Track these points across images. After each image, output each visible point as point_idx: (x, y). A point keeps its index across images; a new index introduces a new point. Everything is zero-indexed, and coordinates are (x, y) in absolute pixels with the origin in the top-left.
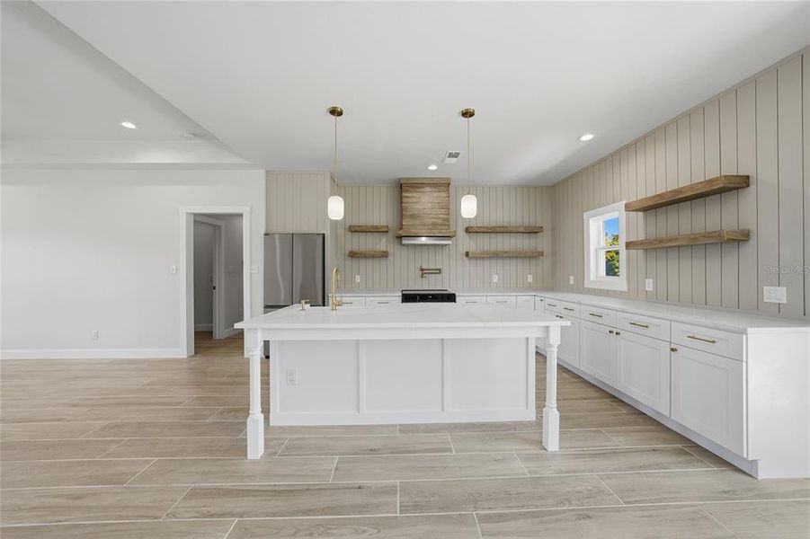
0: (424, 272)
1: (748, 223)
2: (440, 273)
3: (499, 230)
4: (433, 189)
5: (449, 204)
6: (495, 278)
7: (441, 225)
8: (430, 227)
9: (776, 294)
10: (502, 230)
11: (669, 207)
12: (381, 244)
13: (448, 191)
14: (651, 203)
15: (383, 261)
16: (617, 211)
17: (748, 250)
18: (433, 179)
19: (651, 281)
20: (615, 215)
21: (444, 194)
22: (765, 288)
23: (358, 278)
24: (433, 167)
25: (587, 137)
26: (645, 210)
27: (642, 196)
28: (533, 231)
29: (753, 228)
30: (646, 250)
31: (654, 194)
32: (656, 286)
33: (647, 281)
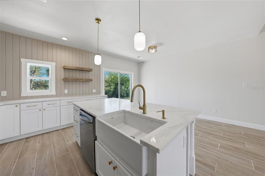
19: (67, 90)
29: (93, 79)
32: (68, 91)
33: (65, 90)
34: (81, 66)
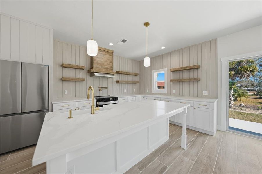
0: (100, 89)
1: (200, 77)
2: (107, 89)
3: (127, 73)
4: (106, 54)
5: (112, 61)
6: (125, 91)
7: (110, 69)
8: (106, 69)
9: (206, 93)
10: (128, 74)
11: (180, 71)
12: (80, 75)
13: (112, 55)
14: (178, 70)
15: (81, 83)
16: (164, 71)
17: (200, 83)
18: (107, 49)
19: (175, 90)
20: (163, 72)
21: (111, 57)
22: (204, 92)
23: (66, 92)
24: (111, 44)
25: (163, 48)
26: (173, 71)
27: (175, 67)
28: (135, 75)
29: (201, 78)
30: (173, 82)
31: (179, 67)
32: (176, 92)
33: (173, 90)
34: (184, 66)
